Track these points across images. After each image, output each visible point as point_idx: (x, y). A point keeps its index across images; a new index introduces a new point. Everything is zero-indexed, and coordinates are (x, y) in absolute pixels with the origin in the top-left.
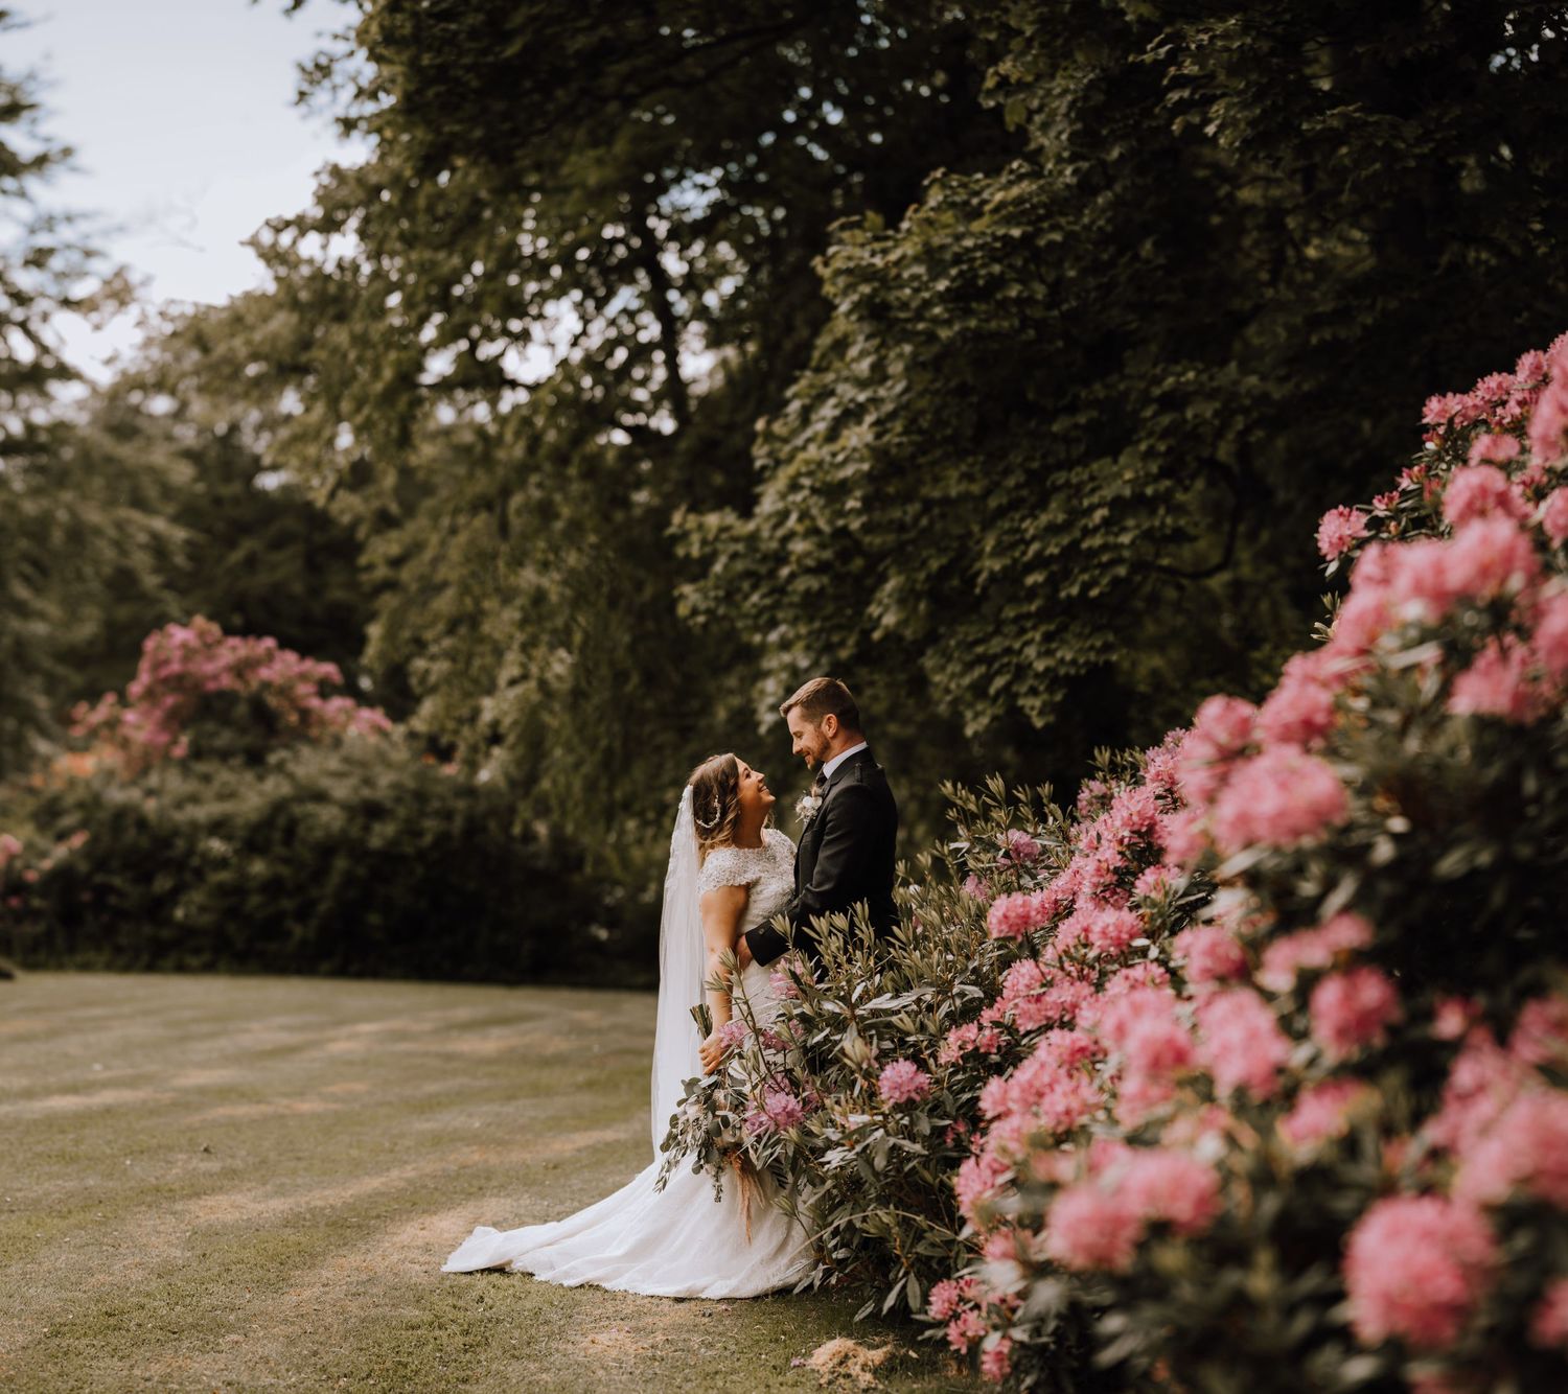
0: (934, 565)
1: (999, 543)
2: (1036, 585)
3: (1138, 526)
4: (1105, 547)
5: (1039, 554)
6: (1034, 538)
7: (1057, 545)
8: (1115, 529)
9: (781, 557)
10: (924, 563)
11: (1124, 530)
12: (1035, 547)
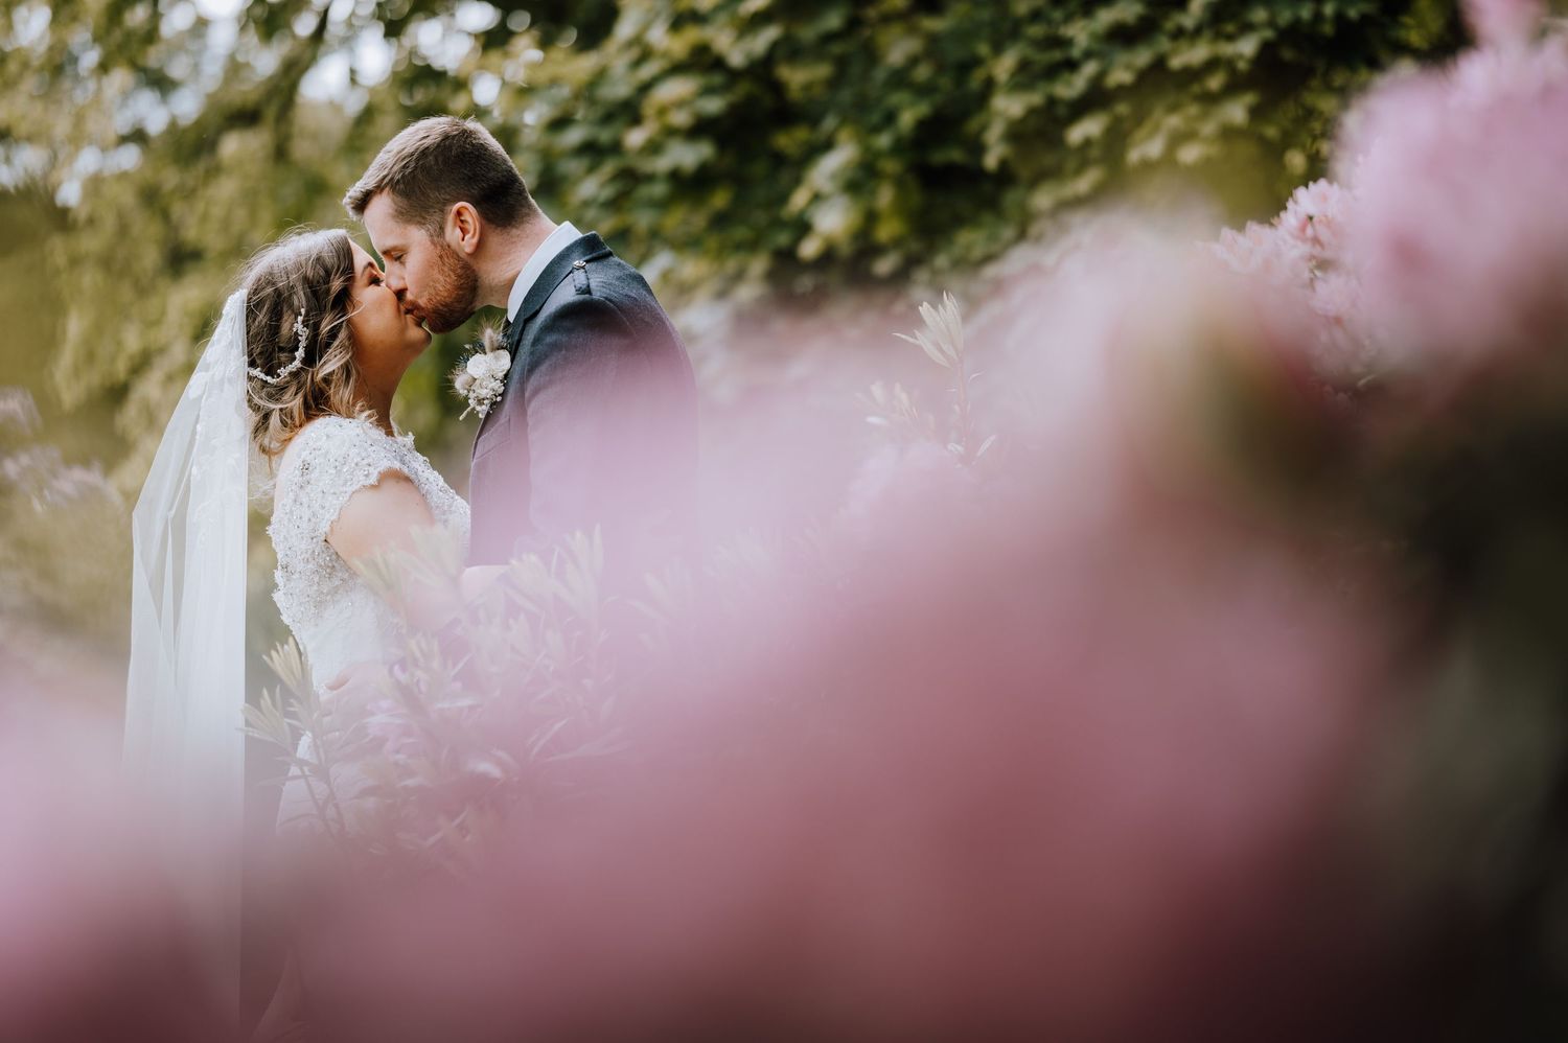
0: (908, 119)
1: (1023, 66)
2: (1087, 143)
3: (1271, 24)
4: (1212, 65)
5: (1097, 83)
6: (1088, 55)
7: (1128, 67)
8: (1230, 28)
9: (629, 111)
10: (890, 118)
11: (1247, 28)
12: (1090, 69)
